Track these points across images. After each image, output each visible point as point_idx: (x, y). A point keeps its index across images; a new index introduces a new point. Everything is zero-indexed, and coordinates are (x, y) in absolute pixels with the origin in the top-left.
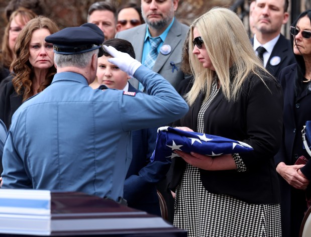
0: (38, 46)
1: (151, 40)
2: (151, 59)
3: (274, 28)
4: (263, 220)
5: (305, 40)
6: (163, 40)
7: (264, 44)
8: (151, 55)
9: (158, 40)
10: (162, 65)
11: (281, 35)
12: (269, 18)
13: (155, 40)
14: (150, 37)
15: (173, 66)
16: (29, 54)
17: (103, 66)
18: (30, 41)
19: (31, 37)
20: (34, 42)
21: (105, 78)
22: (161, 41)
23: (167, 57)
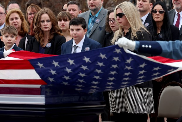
0: (43, 21)
1: (92, 17)
2: (92, 25)
3: (145, 10)
4: (144, 95)
5: (160, 15)
6: (97, 17)
7: (142, 17)
8: (91, 23)
9: (95, 17)
10: (95, 28)
11: (149, 13)
12: (142, 5)
13: (93, 17)
14: (91, 16)
15: (100, 28)
16: (41, 25)
17: (73, 30)
18: (40, 19)
19: (40, 18)
20: (42, 20)
21: (74, 35)
22: (96, 17)
23: (98, 24)
